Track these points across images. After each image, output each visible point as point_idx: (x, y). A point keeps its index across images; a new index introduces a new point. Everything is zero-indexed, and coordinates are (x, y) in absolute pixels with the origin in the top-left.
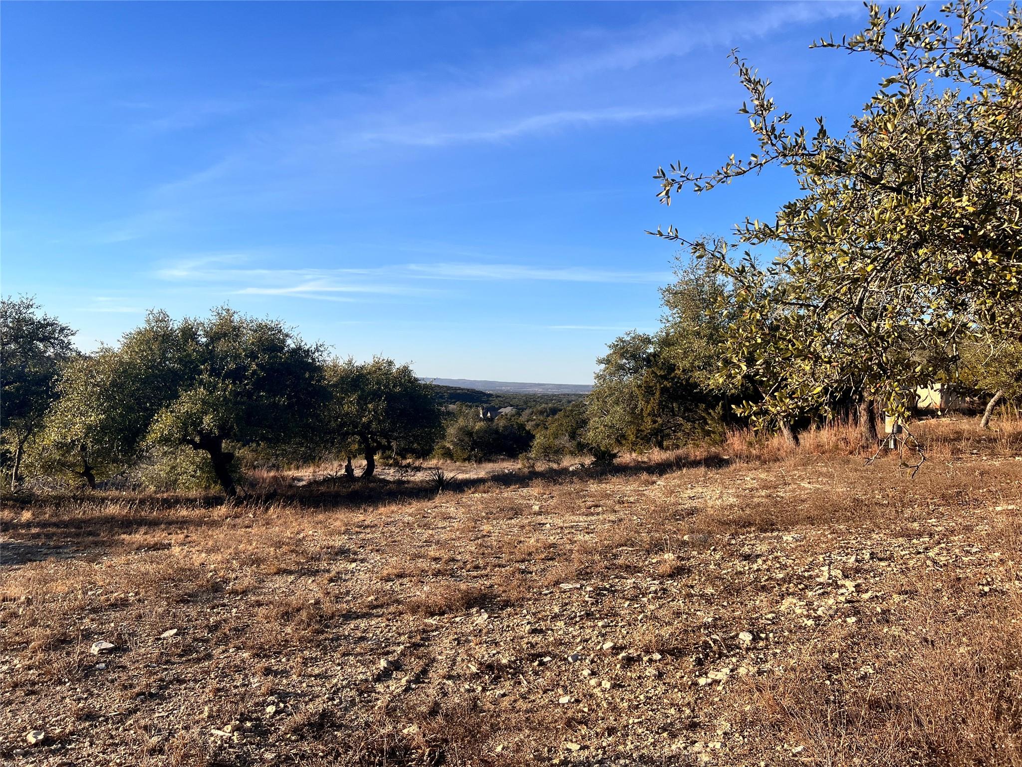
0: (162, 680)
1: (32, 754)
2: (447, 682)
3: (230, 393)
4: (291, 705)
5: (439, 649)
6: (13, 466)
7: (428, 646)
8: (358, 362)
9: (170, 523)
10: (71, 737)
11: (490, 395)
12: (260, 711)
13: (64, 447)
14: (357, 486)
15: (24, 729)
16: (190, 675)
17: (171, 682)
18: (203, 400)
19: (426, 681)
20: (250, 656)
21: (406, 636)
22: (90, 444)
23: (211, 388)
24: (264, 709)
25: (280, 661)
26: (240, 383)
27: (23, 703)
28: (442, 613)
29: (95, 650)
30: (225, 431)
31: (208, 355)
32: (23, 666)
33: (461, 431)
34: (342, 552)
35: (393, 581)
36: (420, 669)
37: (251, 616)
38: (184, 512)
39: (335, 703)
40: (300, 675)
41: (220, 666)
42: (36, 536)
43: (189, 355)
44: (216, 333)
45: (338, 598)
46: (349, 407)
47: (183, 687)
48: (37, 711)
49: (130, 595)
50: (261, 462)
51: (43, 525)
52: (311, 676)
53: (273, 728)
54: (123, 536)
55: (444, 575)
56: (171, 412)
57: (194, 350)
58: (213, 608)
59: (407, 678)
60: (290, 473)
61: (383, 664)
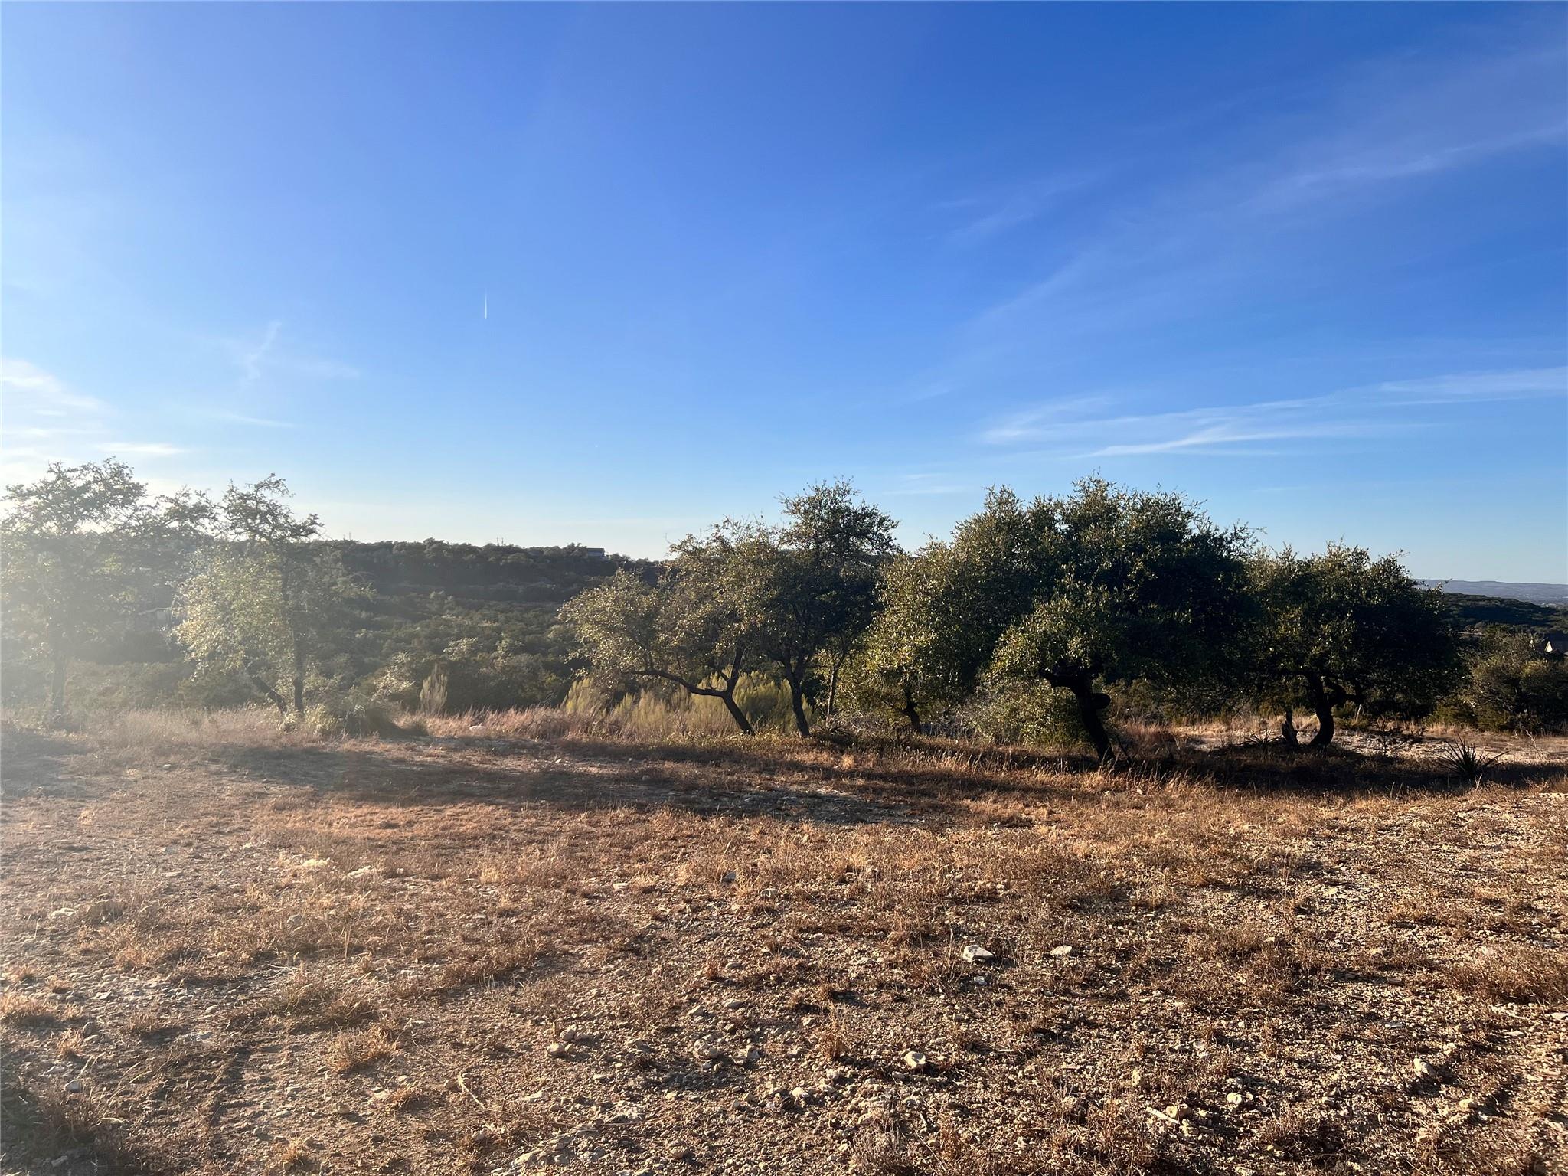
0: (1064, 1017)
1: (915, 1082)
2: (1551, 1124)
3: (1105, 605)
4: (1267, 1100)
5: (1527, 1062)
6: (826, 697)
7: (1503, 1053)
8: (1301, 555)
9: (1026, 790)
10: (958, 1071)
11: (1551, 611)
12: (1217, 1097)
13: (890, 675)
14: (1307, 759)
15: (899, 1047)
16: (1101, 1017)
17: (1076, 1022)
18: (1067, 614)
19: (1508, 1113)
20: (1186, 1007)
21: (1457, 1028)
22: (920, 673)
23: (1079, 598)
24: (1224, 1097)
25: (1235, 1025)
26: (1120, 590)
27: (892, 1010)
28: (1524, 1000)
29: (968, 955)
30: (1099, 662)
31: (1071, 548)
32: (886, 961)
33: (1492, 674)
34: (1307, 867)
35: (1412, 928)
36: (1494, 1090)
37: (1175, 946)
38: (1042, 776)
39: (1342, 1113)
40: (1272, 1055)
41: (1143, 1013)
42: (863, 789)
43: (1045, 550)
44: (1081, 517)
45: (1315, 940)
46: (1287, 629)
47: (1095, 1032)
48: (909, 1025)
49: (999, 886)
50: (1134, 710)
51: (868, 775)
52: (1291, 1060)
53: (1242, 1129)
54: (967, 802)
55: (1513, 932)
56: (1023, 631)
57: (1052, 543)
58: (1116, 924)
59: (1470, 1100)
60: (1181, 730)
61: (1419, 1067)
